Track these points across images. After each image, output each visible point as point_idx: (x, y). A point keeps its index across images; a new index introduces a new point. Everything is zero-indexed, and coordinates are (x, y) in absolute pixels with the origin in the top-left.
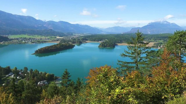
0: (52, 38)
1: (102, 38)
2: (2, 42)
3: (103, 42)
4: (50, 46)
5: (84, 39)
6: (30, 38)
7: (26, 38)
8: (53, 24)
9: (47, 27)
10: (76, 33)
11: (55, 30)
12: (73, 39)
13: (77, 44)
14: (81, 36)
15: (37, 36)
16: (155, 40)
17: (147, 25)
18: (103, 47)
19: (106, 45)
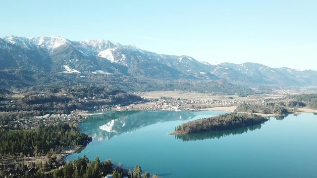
0: (224, 98)
2: (129, 104)
4: (209, 119)
5: (295, 104)
6: (179, 99)
7: (172, 98)
8: (231, 69)
9: (217, 75)
10: (280, 88)
11: (234, 83)
12: (269, 102)
13: (275, 115)
14: (290, 96)
15: (194, 93)
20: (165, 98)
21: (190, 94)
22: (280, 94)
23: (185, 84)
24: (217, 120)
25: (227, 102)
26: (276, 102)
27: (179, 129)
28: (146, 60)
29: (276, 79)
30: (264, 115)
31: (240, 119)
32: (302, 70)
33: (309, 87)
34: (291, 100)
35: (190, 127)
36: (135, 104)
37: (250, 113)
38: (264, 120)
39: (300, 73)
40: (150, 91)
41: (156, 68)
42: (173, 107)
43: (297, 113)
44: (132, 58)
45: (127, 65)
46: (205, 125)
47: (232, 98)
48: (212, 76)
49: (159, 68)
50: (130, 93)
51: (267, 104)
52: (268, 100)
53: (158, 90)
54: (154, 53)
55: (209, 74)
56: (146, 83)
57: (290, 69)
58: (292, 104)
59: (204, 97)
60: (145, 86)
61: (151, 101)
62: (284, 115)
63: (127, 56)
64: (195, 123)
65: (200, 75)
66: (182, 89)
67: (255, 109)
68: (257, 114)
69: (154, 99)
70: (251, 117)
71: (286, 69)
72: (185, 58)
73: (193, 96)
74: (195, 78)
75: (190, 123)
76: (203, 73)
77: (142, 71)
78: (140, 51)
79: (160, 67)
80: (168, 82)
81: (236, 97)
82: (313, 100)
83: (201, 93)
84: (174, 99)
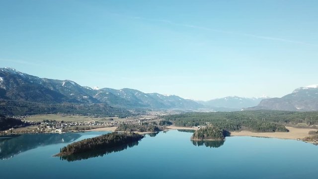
1: (200, 120)
2: (7, 129)
3: (201, 130)
4: (93, 139)
6: (62, 122)
7: (55, 121)
8: (111, 94)
9: (98, 99)
10: (152, 110)
11: (114, 106)
12: (144, 122)
13: (149, 133)
14: (160, 117)
15: (77, 116)
16: (311, 124)
17: (293, 94)
18: (201, 139)
19: (205, 135)
20: (48, 121)
21: (73, 116)
22: (152, 116)
23: (68, 107)
24: (101, 140)
25: (109, 123)
26: (150, 121)
27: (65, 150)
28: (27, 83)
29: (149, 103)
30: (140, 133)
31: (121, 137)
32: (168, 96)
33: (174, 109)
34: (161, 120)
35: (75, 148)
36: (15, 128)
37: (129, 132)
38: (141, 137)
39: (167, 97)
40: (31, 114)
41: (37, 91)
42: (57, 130)
43: (166, 130)
44: (11, 81)
45: (5, 88)
46: (89, 145)
47: (112, 120)
48: (94, 100)
49: (42, 92)
50: (8, 116)
51: (143, 124)
52: (143, 120)
53: (40, 114)
54: (36, 77)
55: (91, 98)
56: (26, 107)
57: (159, 94)
58: (162, 122)
59: (87, 119)
60: (26, 109)
61: (33, 124)
62: (156, 132)
63: (5, 79)
64: (80, 143)
65: (83, 99)
66: (65, 113)
67: (133, 128)
68: (134, 132)
69: (35, 122)
70: (129, 135)
71: (156, 94)
72: (68, 83)
73: (77, 119)
74: (78, 102)
75: (76, 144)
76: (86, 97)
77: (22, 94)
78: (20, 74)
79: (43, 90)
80: (51, 105)
81: (116, 119)
83: (85, 115)
84: (57, 122)
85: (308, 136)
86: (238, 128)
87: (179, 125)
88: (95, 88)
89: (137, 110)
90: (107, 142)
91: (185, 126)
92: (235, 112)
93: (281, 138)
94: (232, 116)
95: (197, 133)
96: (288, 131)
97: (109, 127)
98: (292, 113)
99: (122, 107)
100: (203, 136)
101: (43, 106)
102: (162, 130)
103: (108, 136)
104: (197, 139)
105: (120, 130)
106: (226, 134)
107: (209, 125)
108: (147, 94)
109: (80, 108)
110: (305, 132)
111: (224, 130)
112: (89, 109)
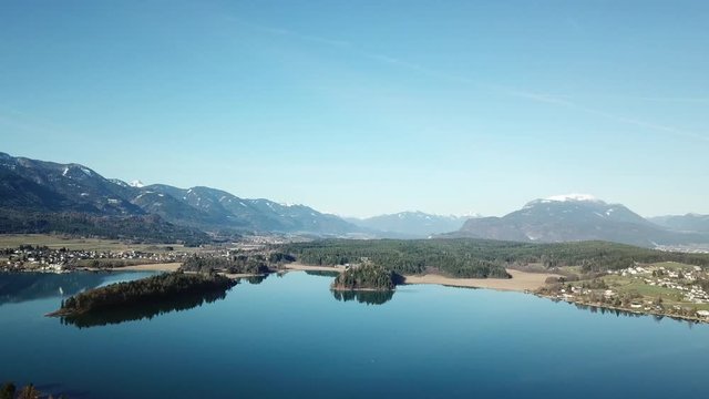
1: (350, 254)
3: (351, 270)
4: (132, 283)
5: (279, 257)
6: (63, 250)
7: (46, 248)
8: (168, 197)
9: (142, 207)
10: (255, 232)
11: (175, 222)
12: (237, 256)
13: (249, 275)
14: (271, 246)
15: (95, 240)
16: (551, 265)
17: (523, 211)
18: (350, 288)
19: (359, 281)
20: (30, 248)
21: (87, 240)
22: (255, 243)
23: (76, 221)
24: (149, 285)
25: (164, 255)
26: (250, 254)
27: (72, 303)
29: (249, 219)
30: (230, 276)
31: (191, 282)
33: (300, 233)
34: (273, 251)
35: (95, 299)
37: (206, 274)
38: (233, 283)
41: (6, 184)
42: (51, 266)
43: (282, 271)
46: (125, 295)
48: (133, 208)
49: (17, 187)
51: (235, 258)
52: (235, 252)
53: (11, 232)
55: (126, 204)
57: (271, 202)
58: (275, 257)
59: (116, 246)
62: (263, 275)
65: (108, 206)
66: (68, 232)
67: (215, 265)
68: (218, 274)
70: (208, 278)
71: (263, 201)
72: (76, 170)
73: (96, 246)
74: (97, 211)
76: (114, 201)
79: (17, 183)
80: (36, 216)
81: (180, 248)
82: (306, 251)
83: (112, 238)
84: (50, 250)
85: (544, 286)
86: (419, 269)
87: (310, 263)
88: (135, 183)
89: (223, 233)
90: (162, 290)
91: (320, 263)
92: (417, 241)
93: (497, 290)
94: (411, 247)
95: (343, 277)
96: (510, 277)
97: (165, 262)
98: (520, 245)
99: (193, 224)
100: (355, 282)
101: (19, 216)
102: (273, 272)
103: (165, 278)
104: (343, 289)
105: (189, 269)
106: (398, 280)
107: (367, 262)
108: (246, 201)
109: (101, 223)
110: (540, 279)
111: (393, 272)
112: (122, 226)
